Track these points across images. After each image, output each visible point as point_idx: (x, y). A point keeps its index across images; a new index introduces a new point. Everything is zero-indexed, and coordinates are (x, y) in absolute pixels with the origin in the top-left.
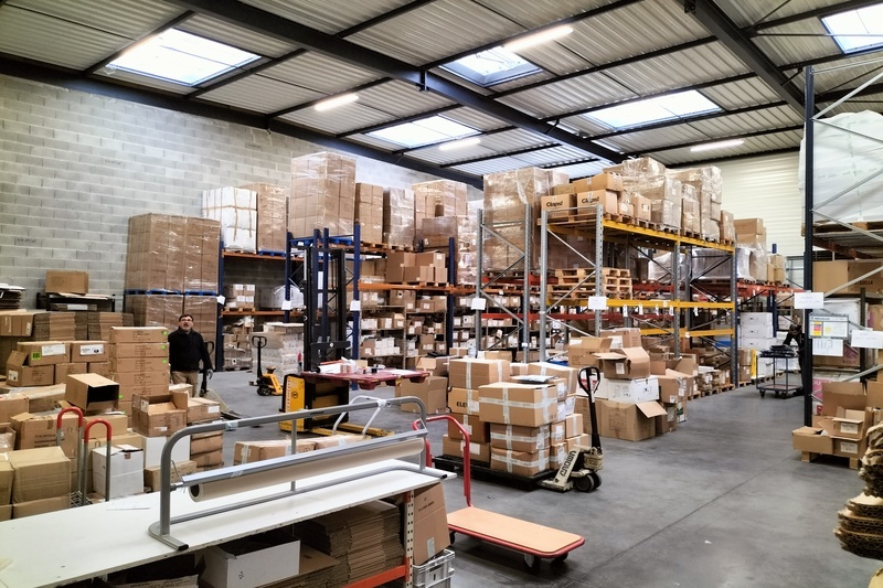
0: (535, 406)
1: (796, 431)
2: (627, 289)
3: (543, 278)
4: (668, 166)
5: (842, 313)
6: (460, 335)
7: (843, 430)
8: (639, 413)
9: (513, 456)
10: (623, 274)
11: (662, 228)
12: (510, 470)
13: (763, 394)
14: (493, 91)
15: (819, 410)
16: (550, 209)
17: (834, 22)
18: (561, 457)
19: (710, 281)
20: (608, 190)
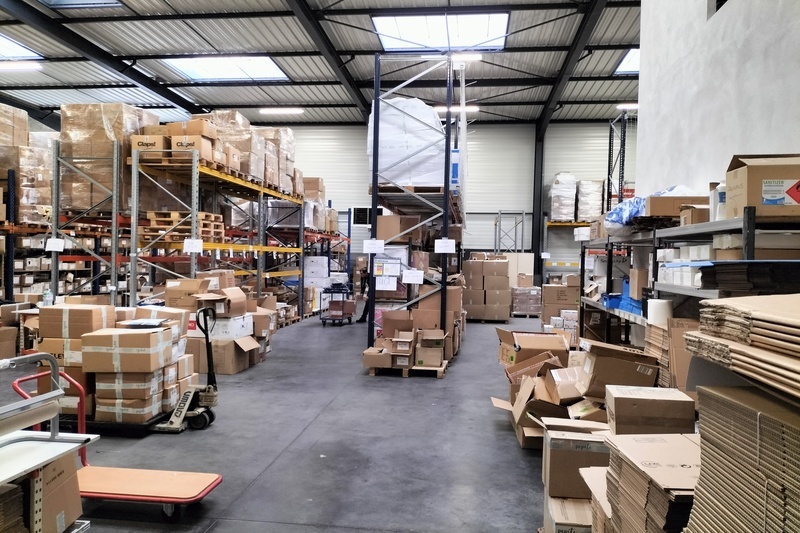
0: (151, 351)
1: (366, 352)
2: (209, 232)
3: (134, 220)
4: (252, 124)
5: (397, 256)
6: (22, 280)
7: (399, 348)
8: (237, 347)
9: (124, 405)
10: (217, 219)
11: (250, 178)
12: (119, 420)
13: (324, 324)
14: (61, 15)
15: (378, 334)
16: (142, 149)
17: (381, 23)
18: (173, 399)
19: (282, 229)
20: (203, 136)
